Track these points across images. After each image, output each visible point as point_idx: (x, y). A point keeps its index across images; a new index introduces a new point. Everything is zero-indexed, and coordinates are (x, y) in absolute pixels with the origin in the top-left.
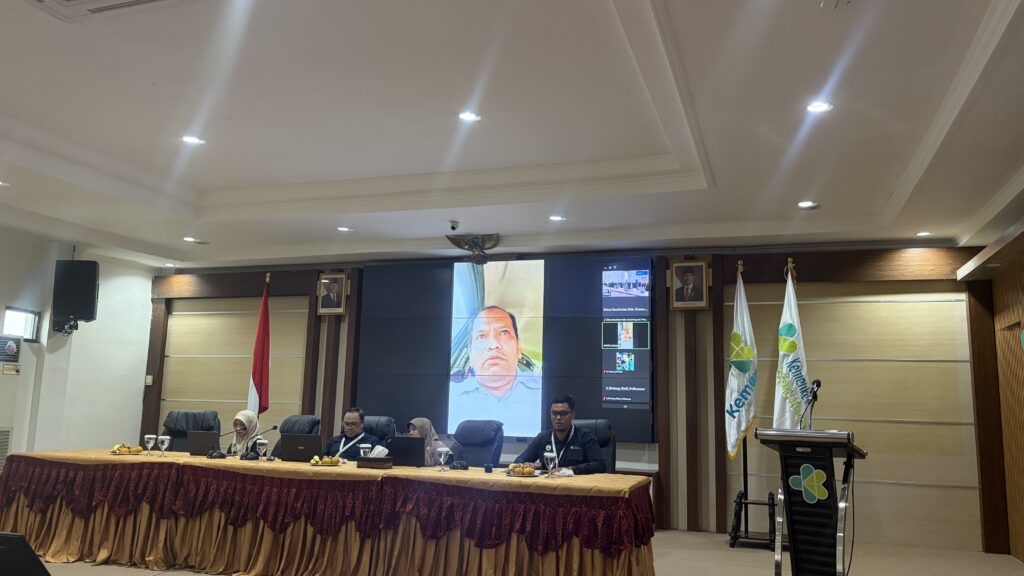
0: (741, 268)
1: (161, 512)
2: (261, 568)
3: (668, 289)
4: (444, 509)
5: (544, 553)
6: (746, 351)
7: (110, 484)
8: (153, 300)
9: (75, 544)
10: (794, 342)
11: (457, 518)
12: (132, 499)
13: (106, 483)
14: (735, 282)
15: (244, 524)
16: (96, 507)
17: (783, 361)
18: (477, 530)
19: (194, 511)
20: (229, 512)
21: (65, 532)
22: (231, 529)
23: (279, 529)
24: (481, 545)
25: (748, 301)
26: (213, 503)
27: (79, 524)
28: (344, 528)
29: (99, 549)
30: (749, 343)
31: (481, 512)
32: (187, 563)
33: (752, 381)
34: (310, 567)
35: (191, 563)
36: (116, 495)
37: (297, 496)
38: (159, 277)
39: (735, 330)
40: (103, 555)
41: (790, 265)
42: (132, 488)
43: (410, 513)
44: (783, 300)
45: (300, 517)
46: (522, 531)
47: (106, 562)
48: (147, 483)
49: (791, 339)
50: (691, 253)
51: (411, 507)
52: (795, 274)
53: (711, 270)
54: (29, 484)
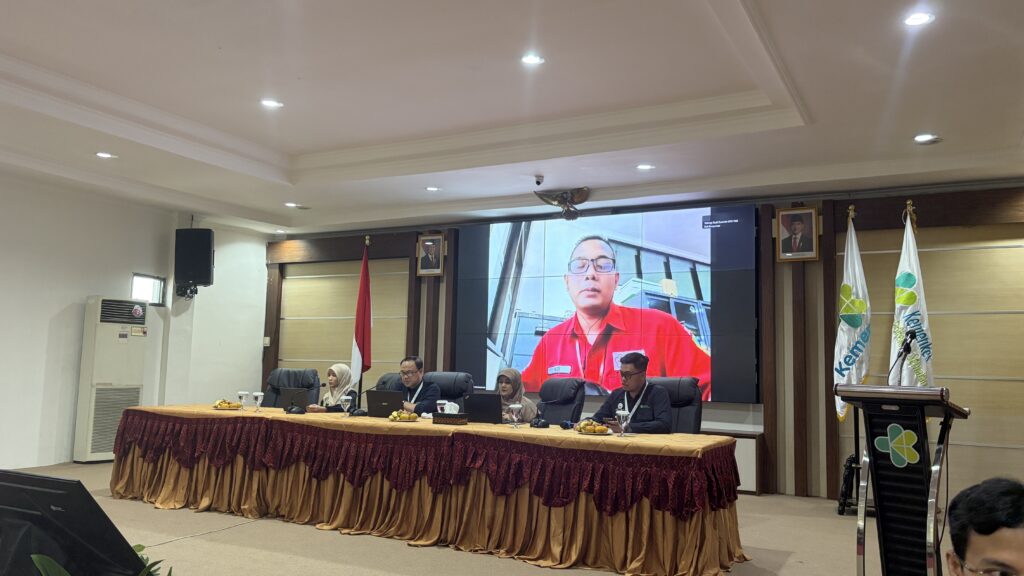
0: (852, 214)
1: (253, 465)
2: (342, 519)
3: (774, 240)
4: (513, 466)
5: (613, 513)
6: (857, 303)
7: (209, 437)
8: (267, 265)
9: (181, 492)
10: (913, 293)
11: (525, 475)
12: (228, 451)
13: (207, 435)
14: (845, 230)
15: (326, 478)
16: (199, 458)
17: (900, 313)
18: (546, 487)
19: (283, 463)
20: (312, 466)
21: (172, 481)
22: (314, 481)
23: (358, 483)
24: (549, 503)
25: (860, 250)
26: (298, 457)
27: (185, 473)
28: (417, 483)
29: (202, 498)
30: (861, 295)
31: (549, 470)
32: (278, 512)
33: (865, 336)
34: (387, 520)
35: (282, 513)
36: (215, 446)
37: (374, 451)
38: (272, 243)
39: (846, 281)
40: (205, 502)
41: (910, 209)
42: (228, 441)
43: (480, 468)
44: (901, 249)
45: (377, 472)
46: (590, 490)
47: (208, 509)
48: (240, 436)
49: (910, 290)
50: (799, 201)
51: (480, 462)
52: (915, 218)
53: (821, 217)
54: (143, 436)
